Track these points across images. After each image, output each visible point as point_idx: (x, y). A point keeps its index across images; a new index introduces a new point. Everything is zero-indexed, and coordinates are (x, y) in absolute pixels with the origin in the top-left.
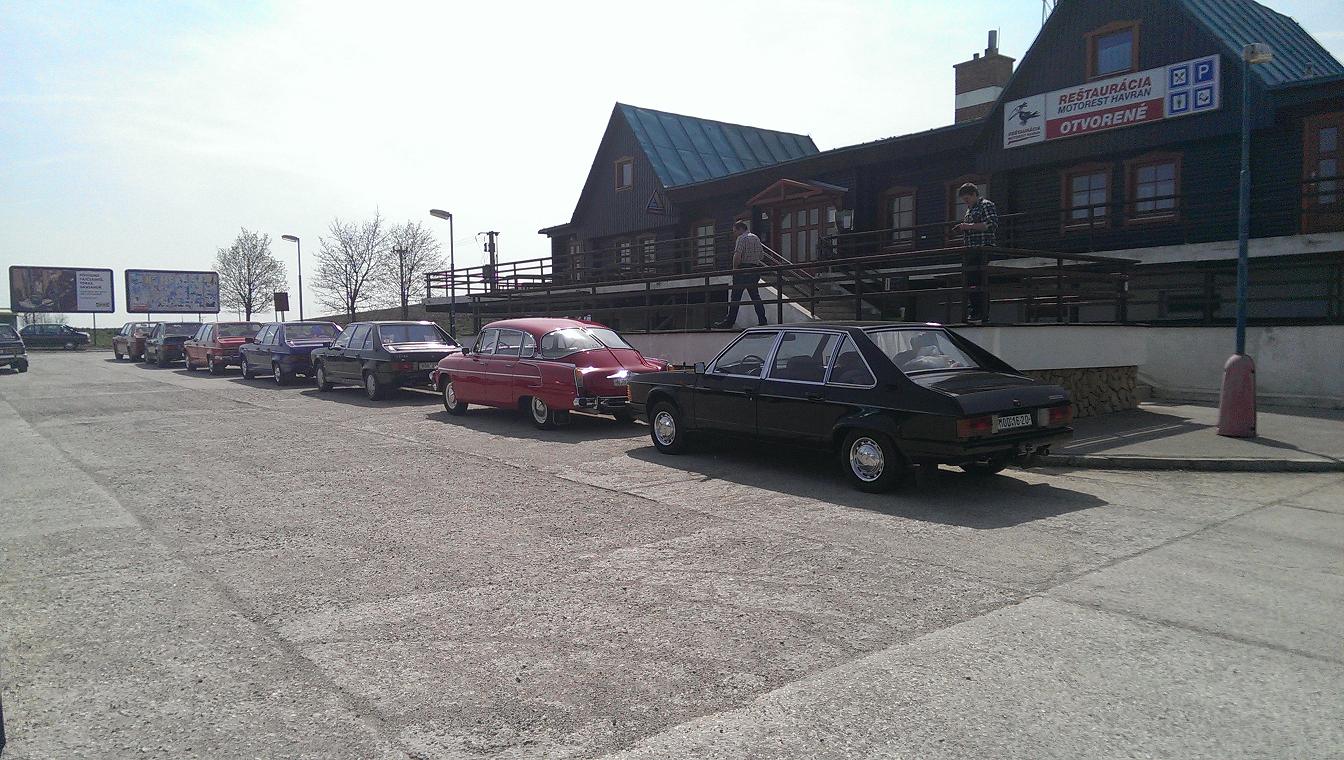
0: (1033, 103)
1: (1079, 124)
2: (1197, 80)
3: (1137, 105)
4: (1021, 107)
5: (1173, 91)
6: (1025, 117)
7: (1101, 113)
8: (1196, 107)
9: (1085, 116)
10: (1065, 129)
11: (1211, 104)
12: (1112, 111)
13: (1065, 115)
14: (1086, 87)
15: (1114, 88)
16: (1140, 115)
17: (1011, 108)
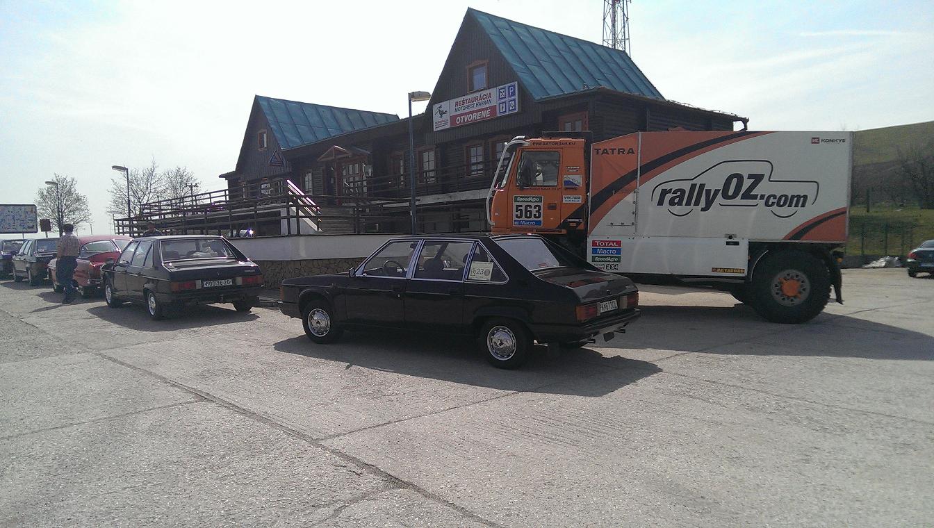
0: (445, 105)
1: (464, 118)
2: (509, 96)
3: (486, 109)
4: (440, 107)
5: (501, 101)
6: (442, 113)
7: (472, 113)
8: (509, 110)
9: (465, 114)
10: (459, 121)
11: (515, 109)
12: (476, 111)
13: (458, 113)
14: (466, 97)
15: (476, 99)
16: (487, 114)
17: (436, 107)
